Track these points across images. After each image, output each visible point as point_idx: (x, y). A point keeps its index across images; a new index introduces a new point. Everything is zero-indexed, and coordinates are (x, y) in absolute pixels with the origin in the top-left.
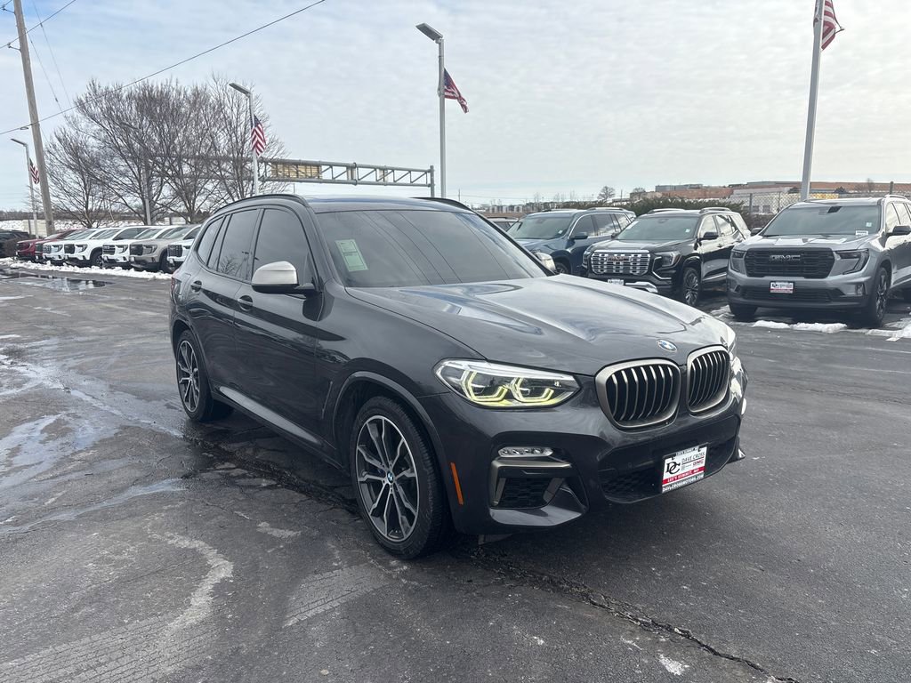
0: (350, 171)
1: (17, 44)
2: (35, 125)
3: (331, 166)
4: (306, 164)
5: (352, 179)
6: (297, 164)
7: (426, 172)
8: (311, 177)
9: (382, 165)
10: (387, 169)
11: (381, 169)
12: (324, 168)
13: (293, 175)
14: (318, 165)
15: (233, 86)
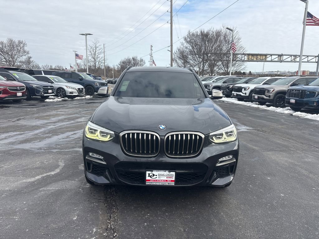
0: (279, 57)
1: (170, 22)
2: (172, 46)
3: (271, 55)
4: (261, 55)
5: (280, 60)
6: (257, 55)
7: (316, 57)
8: (262, 60)
9: (295, 54)
10: (297, 56)
11: (294, 56)
12: (268, 56)
13: (255, 59)
14: (266, 55)
15: (227, 28)
